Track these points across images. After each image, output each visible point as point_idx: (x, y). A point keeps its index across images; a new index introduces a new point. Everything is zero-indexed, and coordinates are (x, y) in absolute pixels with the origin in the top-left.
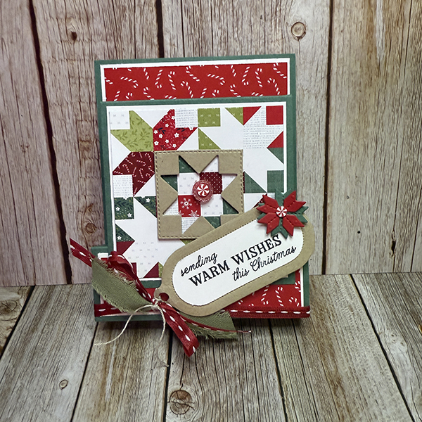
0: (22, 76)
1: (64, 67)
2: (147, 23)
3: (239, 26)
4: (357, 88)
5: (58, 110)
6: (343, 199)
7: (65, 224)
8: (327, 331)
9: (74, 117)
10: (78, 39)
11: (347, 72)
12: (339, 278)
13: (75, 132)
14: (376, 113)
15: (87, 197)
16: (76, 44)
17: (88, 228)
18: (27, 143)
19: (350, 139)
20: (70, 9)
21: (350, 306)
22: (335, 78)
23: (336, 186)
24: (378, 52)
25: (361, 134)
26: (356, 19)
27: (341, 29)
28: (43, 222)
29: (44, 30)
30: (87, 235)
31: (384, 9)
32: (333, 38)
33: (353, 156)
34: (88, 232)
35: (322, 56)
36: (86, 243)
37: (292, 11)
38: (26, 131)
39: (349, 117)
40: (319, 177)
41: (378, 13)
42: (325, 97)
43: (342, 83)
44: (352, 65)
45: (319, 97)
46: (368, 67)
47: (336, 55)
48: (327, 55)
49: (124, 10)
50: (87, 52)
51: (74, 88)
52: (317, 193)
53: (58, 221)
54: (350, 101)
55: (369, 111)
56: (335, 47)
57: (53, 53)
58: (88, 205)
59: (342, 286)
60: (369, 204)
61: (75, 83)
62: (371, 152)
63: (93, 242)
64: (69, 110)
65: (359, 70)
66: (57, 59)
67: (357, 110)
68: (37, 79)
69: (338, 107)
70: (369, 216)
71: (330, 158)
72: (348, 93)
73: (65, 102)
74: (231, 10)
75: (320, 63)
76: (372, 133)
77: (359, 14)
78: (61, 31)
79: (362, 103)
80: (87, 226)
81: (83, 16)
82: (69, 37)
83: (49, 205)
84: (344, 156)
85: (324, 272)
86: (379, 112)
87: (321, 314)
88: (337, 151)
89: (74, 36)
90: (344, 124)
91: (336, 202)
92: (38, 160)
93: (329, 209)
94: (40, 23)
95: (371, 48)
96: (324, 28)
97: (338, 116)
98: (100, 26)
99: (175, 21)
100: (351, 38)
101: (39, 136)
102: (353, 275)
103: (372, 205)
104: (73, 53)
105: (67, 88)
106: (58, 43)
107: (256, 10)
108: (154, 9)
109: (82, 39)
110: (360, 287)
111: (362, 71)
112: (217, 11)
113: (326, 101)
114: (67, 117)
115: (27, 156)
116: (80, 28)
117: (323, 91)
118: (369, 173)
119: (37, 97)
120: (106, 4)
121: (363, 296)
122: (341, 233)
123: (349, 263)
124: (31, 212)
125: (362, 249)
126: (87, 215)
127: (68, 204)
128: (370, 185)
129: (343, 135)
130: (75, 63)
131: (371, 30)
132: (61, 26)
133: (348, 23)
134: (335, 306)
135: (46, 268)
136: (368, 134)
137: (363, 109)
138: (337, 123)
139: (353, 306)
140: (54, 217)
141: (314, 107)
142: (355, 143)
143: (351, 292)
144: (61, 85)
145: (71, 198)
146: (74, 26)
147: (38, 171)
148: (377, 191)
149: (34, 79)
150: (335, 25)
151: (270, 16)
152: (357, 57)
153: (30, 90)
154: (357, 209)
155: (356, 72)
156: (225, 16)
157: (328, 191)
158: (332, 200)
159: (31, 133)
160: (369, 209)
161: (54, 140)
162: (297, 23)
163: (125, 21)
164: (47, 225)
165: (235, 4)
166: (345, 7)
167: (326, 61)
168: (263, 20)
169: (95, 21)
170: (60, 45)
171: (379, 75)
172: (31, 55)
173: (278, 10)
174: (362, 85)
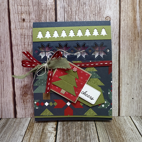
0: (3, 34)
1: (19, 31)
2: (51, 16)
3: (86, 18)
4: (130, 41)
5: (16, 47)
6: (126, 85)
7: (16, 93)
8: (123, 139)
9: (22, 50)
10: (25, 21)
11: (126, 35)
12: (125, 118)
13: (22, 56)
14: (138, 51)
15: (25, 82)
16: (24, 23)
17: (24, 95)
18: (3, 60)
19: (128, 61)
20: (23, 10)
21: (131, 129)
22: (122, 38)
23: (123, 79)
24: (138, 28)
25: (132, 59)
26: (129, 16)
27: (124, 19)
28: (7, 92)
29: (13, 17)
30: (24, 97)
31: (139, 12)
32: (121, 23)
33: (130, 67)
34: (24, 96)
35: (117, 29)
36: (24, 101)
37: (105, 12)
38: (3, 55)
39: (127, 53)
40: (116, 76)
41: (137, 14)
42: (118, 44)
43: (124, 39)
44: (128, 32)
45: (116, 45)
46: (134, 34)
47: (122, 29)
48: (119, 29)
49: (43, 11)
50: (28, 26)
51: (23, 39)
52: (116, 82)
53: (13, 91)
54: (128, 46)
55: (135, 50)
56: (122, 26)
57: (15, 26)
58: (25, 85)
59: (127, 121)
60: (136, 87)
61: (23, 37)
62: (137, 66)
63: (26, 100)
64: (20, 48)
65: (131, 34)
66: (17, 28)
67: (130, 49)
68: (9, 35)
69: (123, 48)
70: (137, 92)
71: (120, 68)
72: (127, 43)
73: (19, 45)
74: (83, 11)
75: (116, 32)
76: (137, 59)
77: (130, 14)
78: (19, 18)
79: (132, 47)
80: (24, 94)
81: (28, 13)
82: (22, 20)
83: (10, 85)
84: (126, 68)
85: (119, 115)
86: (139, 50)
87: (119, 132)
88: (123, 66)
89: (24, 20)
90: (126, 55)
91: (123, 86)
92: (7, 67)
93: (120, 89)
94: (12, 15)
95: (135, 27)
96: (117, 19)
97: (123, 52)
98: (34, 16)
99: (61, 15)
100: (127, 22)
101: (8, 57)
102: (131, 117)
103: (138, 88)
104: (23, 26)
105: (20, 39)
106: (18, 22)
107: (92, 12)
108: (54, 11)
109: (27, 21)
110: (135, 121)
111: (132, 35)
112: (77, 12)
113: (118, 46)
114: (19, 50)
115: (3, 65)
116: (26, 17)
117: (117, 42)
118: (136, 75)
119: (8, 42)
120: (36, 8)
121: (136, 125)
122: (126, 99)
123: (129, 111)
124: (2, 87)
125: (134, 106)
126: (24, 89)
127: (17, 84)
128: (137, 79)
129: (126, 59)
130: (24, 30)
131: (135, 20)
132: (19, 16)
133: (126, 17)
134: (125, 129)
135: (6, 111)
136: (135, 59)
137: (133, 49)
138: (123, 55)
139: (133, 129)
140: (11, 89)
141: (114, 48)
142: (130, 63)
143: (131, 123)
144: (18, 38)
145: (18, 82)
146: (24, 16)
147: (7, 71)
148: (140, 82)
149: (8, 36)
150: (121, 18)
151: (97, 14)
152: (130, 30)
153: (6, 40)
154: (132, 89)
155: (130, 35)
156: (80, 14)
157: (120, 82)
158: (122, 85)
159: (5, 56)
160: (137, 89)
161: (13, 59)
162: (107, 17)
163: (43, 15)
164: (8, 93)
165: (84, 10)
166: (125, 11)
167: (118, 31)
168: (94, 16)
169: (32, 14)
170: (18, 23)
171: (138, 37)
172: (7, 26)
173: (100, 12)
174: (132, 40)
